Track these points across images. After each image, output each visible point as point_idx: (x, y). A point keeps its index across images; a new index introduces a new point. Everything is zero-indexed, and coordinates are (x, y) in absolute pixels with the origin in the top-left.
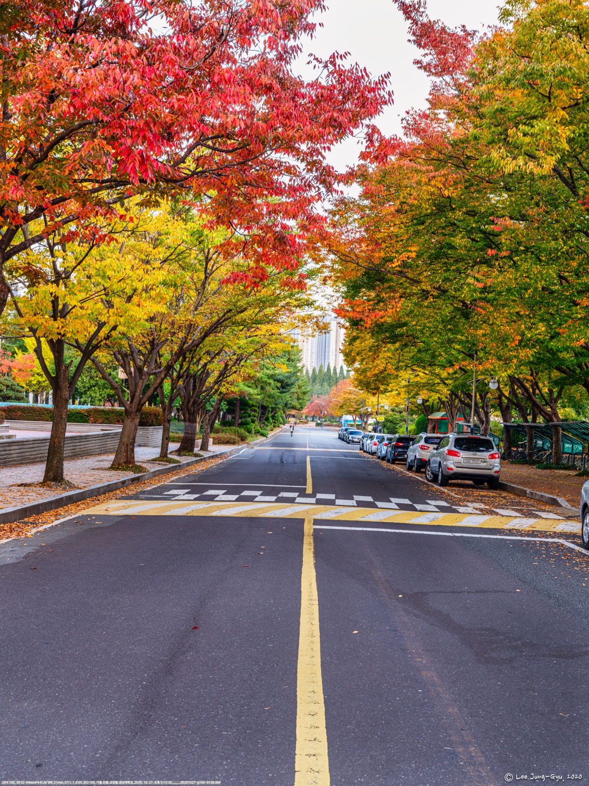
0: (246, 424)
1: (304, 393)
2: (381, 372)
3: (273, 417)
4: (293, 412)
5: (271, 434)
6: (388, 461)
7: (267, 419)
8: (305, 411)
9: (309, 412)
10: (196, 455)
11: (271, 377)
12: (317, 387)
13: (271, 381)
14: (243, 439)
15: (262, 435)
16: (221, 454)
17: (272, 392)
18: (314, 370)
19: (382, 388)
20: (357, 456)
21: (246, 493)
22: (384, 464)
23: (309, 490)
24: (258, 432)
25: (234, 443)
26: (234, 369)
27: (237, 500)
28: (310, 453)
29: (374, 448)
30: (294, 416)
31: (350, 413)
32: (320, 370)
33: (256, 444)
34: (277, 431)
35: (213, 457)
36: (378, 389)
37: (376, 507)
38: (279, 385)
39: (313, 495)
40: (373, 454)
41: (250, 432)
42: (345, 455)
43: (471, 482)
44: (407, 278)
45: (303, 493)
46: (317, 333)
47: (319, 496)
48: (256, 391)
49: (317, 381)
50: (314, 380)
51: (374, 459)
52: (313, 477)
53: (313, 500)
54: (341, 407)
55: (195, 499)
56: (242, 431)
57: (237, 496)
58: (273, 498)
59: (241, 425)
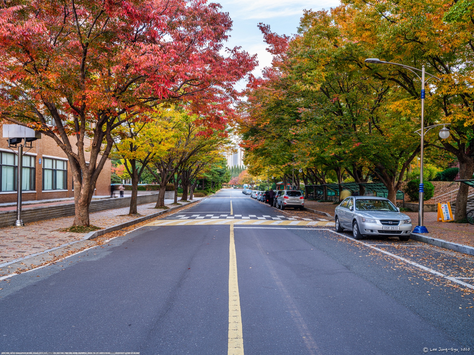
0: (207, 189)
1: (229, 176)
2: (258, 167)
3: (217, 186)
4: (225, 184)
5: (217, 192)
6: (262, 201)
7: (215, 187)
8: (229, 183)
9: (231, 183)
10: (188, 202)
11: (216, 170)
12: (234, 173)
13: (216, 172)
14: (206, 195)
15: (213, 193)
16: (198, 201)
17: (216, 176)
18: (232, 167)
19: (258, 173)
20: (249, 199)
21: (207, 216)
22: (260, 202)
23: (232, 214)
24: (211, 192)
25: (202, 196)
26: (201, 168)
27: (204, 218)
28: (232, 199)
29: (256, 196)
30: (225, 185)
31: (246, 183)
32: (235, 167)
33: (211, 196)
34: (219, 191)
35: (194, 202)
36: (257, 174)
37: (257, 219)
38: (219, 173)
39: (233, 215)
40: (256, 198)
41: (208, 192)
42: (245, 199)
43: (293, 208)
44: (266, 131)
45: (229, 215)
46: (233, 153)
47: (236, 216)
48: (210, 176)
49: (234, 171)
50: (232, 171)
51: (256, 200)
52: (233, 208)
53: (233, 217)
54: (243, 181)
55: (188, 219)
56: (205, 191)
57: (204, 217)
58: (218, 217)
59: (205, 189)
